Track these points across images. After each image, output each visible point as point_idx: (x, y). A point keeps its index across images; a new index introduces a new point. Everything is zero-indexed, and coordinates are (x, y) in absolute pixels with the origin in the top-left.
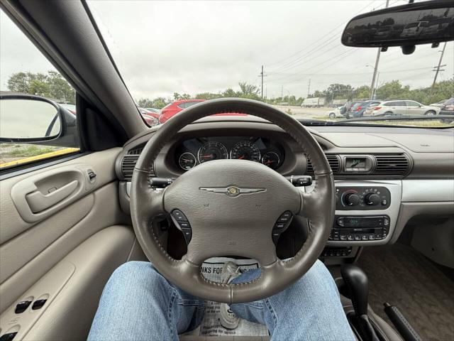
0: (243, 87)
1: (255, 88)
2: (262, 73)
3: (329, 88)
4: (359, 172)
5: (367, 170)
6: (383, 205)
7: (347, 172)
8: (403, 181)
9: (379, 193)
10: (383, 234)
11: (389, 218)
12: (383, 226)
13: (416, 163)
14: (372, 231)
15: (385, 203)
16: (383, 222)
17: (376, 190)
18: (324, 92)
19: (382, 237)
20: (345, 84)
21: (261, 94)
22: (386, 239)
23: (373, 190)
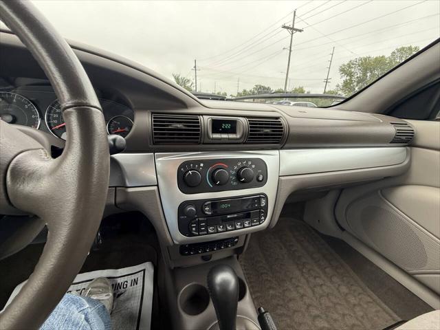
0: (177, 79)
1: (188, 81)
2: (195, 67)
3: (254, 88)
4: (229, 139)
5: (238, 136)
6: (258, 180)
7: (213, 139)
8: (281, 151)
9: (253, 166)
10: (260, 217)
11: (266, 197)
12: (260, 208)
13: (292, 130)
14: (248, 216)
15: (261, 178)
16: (259, 203)
17: (250, 163)
18: (251, 91)
19: (260, 221)
20: (267, 86)
21: (195, 88)
22: (265, 224)
23: (247, 162)
